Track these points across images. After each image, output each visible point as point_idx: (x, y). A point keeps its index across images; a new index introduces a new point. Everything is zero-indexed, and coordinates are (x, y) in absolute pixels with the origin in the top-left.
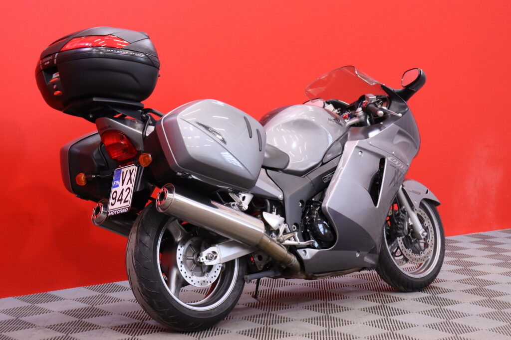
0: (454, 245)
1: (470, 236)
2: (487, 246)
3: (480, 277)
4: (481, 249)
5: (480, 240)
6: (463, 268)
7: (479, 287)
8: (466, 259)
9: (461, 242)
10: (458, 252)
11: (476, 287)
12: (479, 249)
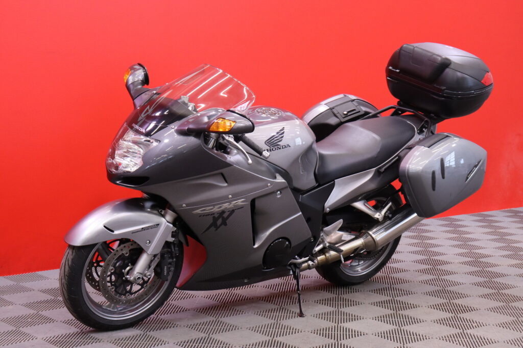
0: (490, 218)
1: (504, 211)
2: (519, 220)
3: (515, 245)
4: (514, 222)
5: (512, 214)
6: (500, 237)
7: (514, 253)
8: (501, 231)
9: (496, 216)
10: (494, 224)
11: (512, 253)
12: (512, 222)
